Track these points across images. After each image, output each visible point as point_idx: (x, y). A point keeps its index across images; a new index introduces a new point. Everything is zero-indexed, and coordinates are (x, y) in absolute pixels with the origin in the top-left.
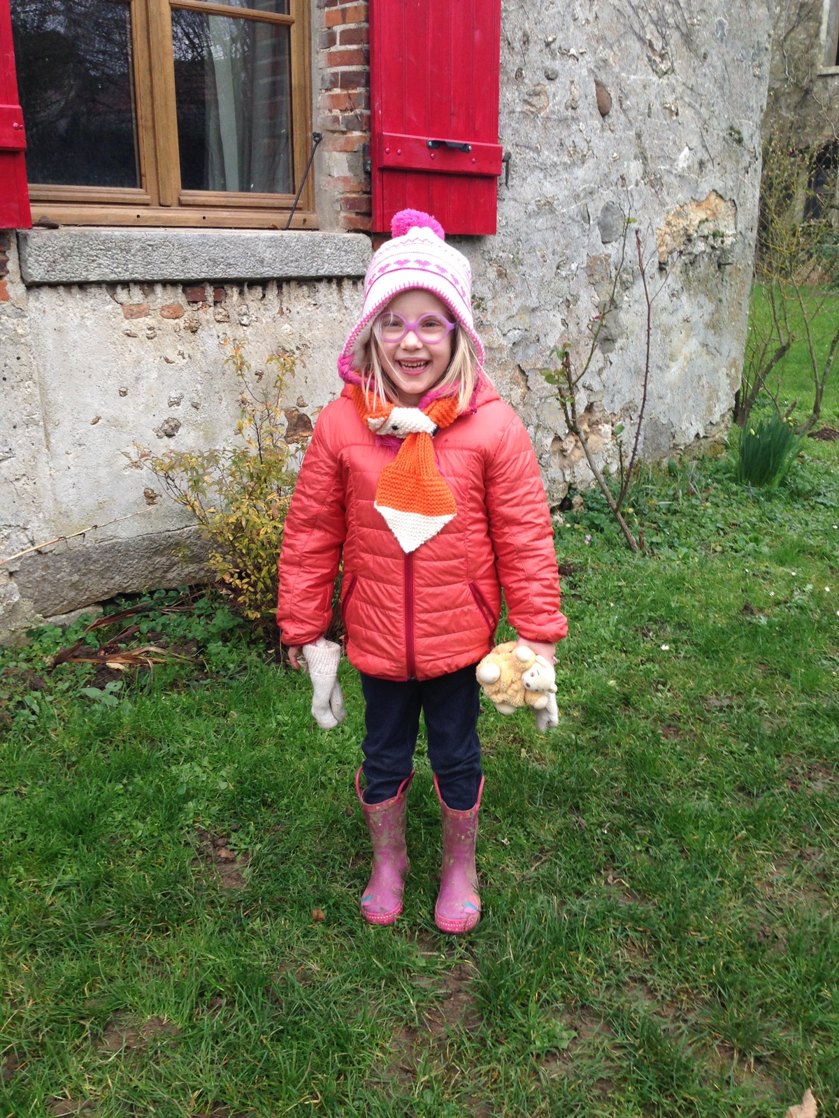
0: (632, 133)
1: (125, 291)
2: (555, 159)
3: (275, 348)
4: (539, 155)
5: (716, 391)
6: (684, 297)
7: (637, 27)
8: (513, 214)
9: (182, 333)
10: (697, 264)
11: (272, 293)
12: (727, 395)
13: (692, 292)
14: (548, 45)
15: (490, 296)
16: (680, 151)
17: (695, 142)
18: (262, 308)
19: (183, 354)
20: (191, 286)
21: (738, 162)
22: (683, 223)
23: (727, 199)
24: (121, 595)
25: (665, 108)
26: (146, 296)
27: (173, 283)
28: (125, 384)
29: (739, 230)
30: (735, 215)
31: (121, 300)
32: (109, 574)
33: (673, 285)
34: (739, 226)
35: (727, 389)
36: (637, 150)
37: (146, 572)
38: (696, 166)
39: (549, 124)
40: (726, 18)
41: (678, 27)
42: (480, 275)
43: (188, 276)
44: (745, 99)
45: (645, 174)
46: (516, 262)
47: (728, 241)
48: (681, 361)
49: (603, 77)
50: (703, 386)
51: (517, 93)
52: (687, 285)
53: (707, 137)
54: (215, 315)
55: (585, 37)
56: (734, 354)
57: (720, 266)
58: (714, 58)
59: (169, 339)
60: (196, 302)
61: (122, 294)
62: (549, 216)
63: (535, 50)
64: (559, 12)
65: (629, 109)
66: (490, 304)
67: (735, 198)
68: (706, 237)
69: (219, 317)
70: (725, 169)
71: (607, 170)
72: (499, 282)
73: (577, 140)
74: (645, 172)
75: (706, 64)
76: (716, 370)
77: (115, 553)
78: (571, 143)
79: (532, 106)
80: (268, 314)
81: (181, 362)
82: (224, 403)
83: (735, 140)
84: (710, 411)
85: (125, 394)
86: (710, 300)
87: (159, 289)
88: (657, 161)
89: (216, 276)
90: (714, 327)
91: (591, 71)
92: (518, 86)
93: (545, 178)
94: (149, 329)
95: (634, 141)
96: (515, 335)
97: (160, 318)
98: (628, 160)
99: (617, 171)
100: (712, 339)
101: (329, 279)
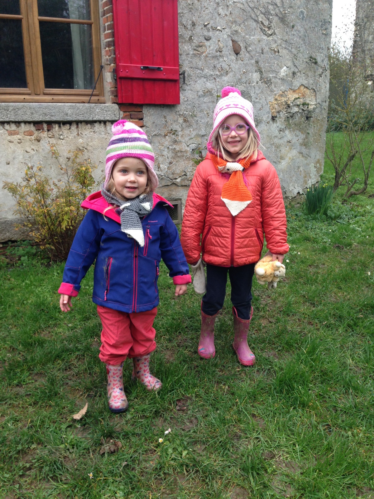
0: (253, 61)
1: (8, 125)
2: (212, 73)
3: (76, 148)
4: (203, 71)
5: (309, 174)
6: (287, 132)
7: (253, 16)
8: (191, 96)
9: (33, 141)
10: (294, 117)
11: (74, 127)
12: (315, 175)
13: (291, 129)
14: (205, 26)
15: (180, 130)
16: (281, 68)
17: (290, 64)
18: (69, 133)
19: (34, 150)
20: (38, 124)
21: (315, 72)
22: (284, 99)
23: (310, 88)
24: (9, 241)
25: (271, 50)
26: (18, 127)
27: (29, 122)
28: (9, 160)
29: (318, 102)
30: (315, 96)
31: (6, 129)
32: (4, 232)
33: (280, 126)
34: (318, 100)
35: (315, 173)
36: (257, 68)
37: (20, 233)
38: (291, 75)
39: (208, 59)
40: (305, 10)
41: (277, 15)
42: (175, 121)
43: (34, 120)
44: (318, 44)
45: (261, 78)
46: (194, 116)
47: (311, 107)
48: (287, 159)
49: (235, 38)
50: (301, 171)
51: (190, 47)
52: (288, 126)
53: (296, 62)
54: (48, 135)
55: (225, 22)
56: (318, 157)
57: (307, 118)
58: (298, 27)
59: (28, 144)
60: (40, 130)
61: (7, 127)
62: (211, 97)
63: (198, 29)
64: (210, 12)
65: (251, 51)
66: (180, 133)
67: (314, 88)
68: (298, 106)
69: (50, 136)
70: (307, 75)
71: (240, 77)
72: (184, 124)
73: (223, 65)
74: (261, 77)
75: (294, 30)
76: (308, 164)
77: (7, 225)
78: (220, 66)
79: (198, 51)
80: (72, 135)
81: (33, 152)
82: (53, 169)
83: (313, 62)
84: (306, 182)
85: (9, 164)
86: (302, 133)
87: (23, 125)
88: (268, 73)
89: (46, 120)
90: (305, 145)
91: (228, 36)
92: (191, 43)
93: (207, 81)
94: (19, 140)
95: (255, 64)
96: (193, 146)
97: (24, 135)
98: (252, 72)
99: (246, 77)
100: (304, 150)
101: (100, 122)
